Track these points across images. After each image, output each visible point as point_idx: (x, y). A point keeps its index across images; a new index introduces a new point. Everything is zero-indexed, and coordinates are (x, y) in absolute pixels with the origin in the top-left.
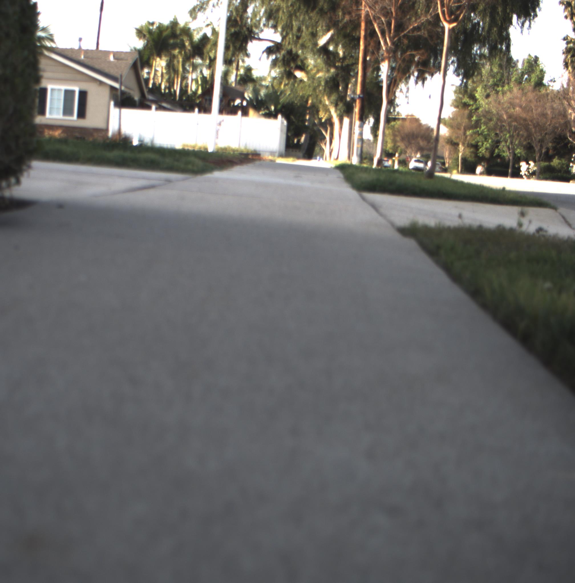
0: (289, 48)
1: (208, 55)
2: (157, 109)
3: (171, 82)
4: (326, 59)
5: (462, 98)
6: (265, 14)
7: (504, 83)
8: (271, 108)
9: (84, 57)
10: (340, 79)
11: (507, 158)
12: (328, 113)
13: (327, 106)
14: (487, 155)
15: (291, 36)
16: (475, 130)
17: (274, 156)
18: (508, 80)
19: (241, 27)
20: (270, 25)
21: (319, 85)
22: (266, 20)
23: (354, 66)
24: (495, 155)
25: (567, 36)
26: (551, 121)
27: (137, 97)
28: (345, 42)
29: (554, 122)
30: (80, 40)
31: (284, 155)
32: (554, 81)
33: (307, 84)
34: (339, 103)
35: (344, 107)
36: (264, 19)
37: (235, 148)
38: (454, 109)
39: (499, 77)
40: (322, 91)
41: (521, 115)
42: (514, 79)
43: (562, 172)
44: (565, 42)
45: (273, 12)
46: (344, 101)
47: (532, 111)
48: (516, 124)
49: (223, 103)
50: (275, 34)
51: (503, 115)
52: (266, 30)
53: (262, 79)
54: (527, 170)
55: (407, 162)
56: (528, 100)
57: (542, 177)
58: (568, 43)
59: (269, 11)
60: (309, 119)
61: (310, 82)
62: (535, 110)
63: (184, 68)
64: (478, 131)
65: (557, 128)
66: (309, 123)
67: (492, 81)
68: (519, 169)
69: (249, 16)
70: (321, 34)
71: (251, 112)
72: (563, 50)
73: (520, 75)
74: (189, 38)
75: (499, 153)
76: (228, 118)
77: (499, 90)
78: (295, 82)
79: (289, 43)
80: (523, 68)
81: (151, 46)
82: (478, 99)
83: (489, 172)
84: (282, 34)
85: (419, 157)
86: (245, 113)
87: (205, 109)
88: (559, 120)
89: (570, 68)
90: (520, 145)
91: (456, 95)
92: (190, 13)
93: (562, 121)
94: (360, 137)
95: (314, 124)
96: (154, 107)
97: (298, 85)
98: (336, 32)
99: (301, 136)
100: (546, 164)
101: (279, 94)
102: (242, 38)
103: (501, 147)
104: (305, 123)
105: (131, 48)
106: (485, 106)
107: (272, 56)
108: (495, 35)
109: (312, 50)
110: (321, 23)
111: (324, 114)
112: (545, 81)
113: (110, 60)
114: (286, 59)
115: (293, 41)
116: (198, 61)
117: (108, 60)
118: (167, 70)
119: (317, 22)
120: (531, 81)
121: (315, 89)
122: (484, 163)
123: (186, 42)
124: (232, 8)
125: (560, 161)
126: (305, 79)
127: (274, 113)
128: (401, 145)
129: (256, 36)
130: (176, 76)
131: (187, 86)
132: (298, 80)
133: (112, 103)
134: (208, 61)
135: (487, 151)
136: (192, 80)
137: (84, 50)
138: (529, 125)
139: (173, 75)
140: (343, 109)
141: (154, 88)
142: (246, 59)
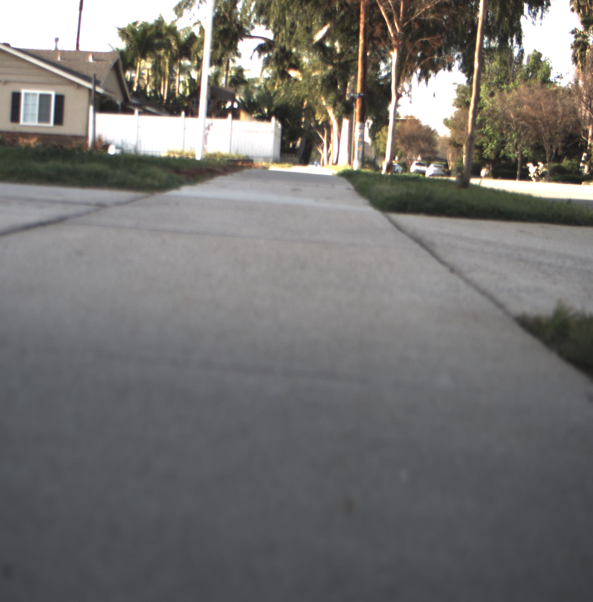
0: (283, 45)
1: (195, 56)
2: (140, 113)
3: (157, 86)
4: (322, 56)
5: (465, 97)
6: (256, 10)
7: (508, 80)
8: (264, 111)
9: (61, 59)
10: (338, 77)
11: (513, 159)
12: (324, 115)
13: (324, 106)
14: (493, 157)
15: (284, 31)
16: (479, 131)
17: (268, 162)
18: (513, 77)
19: (230, 24)
20: (261, 22)
21: (316, 84)
22: (256, 16)
23: (353, 63)
24: (500, 156)
25: (576, 29)
26: (562, 120)
27: (119, 102)
28: (343, 37)
29: (565, 120)
30: (57, 40)
31: (279, 161)
32: (562, 78)
33: (302, 83)
34: (337, 103)
35: (343, 107)
36: (255, 15)
37: (226, 153)
38: (456, 109)
39: (503, 74)
40: (319, 91)
41: (530, 113)
42: (519, 76)
43: (573, 173)
44: (574, 35)
45: (265, 7)
46: (343, 101)
47: (541, 108)
48: (524, 123)
49: (211, 106)
50: (267, 31)
51: (510, 113)
52: (257, 26)
53: (254, 81)
54: (536, 172)
55: (408, 166)
56: (536, 97)
57: (552, 179)
58: (576, 37)
59: (260, 5)
60: (305, 121)
61: (305, 81)
62: (544, 108)
63: (172, 71)
64: (483, 132)
65: (569, 127)
66: (305, 126)
67: (496, 78)
68: (527, 171)
69: (238, 12)
70: (316, 28)
71: (243, 115)
72: (571, 44)
73: (525, 72)
74: (175, 38)
75: (505, 154)
76: (217, 123)
77: (504, 87)
78: (289, 81)
79: (282, 40)
80: (529, 64)
81: (135, 46)
82: (482, 98)
83: (495, 175)
84: (274, 31)
85: (420, 160)
86: (236, 116)
87: (192, 112)
88: (570, 118)
89: (579, 63)
90: (528, 145)
91: (458, 94)
92: (175, 10)
93: (574, 119)
94: (361, 140)
95: (310, 127)
96: (137, 111)
97: (293, 84)
98: (333, 26)
99: (297, 140)
100: (556, 164)
101: (272, 95)
102: (231, 36)
103: (507, 148)
104: (300, 125)
105: (113, 49)
106: (489, 105)
107: (264, 55)
108: (506, 26)
109: (307, 47)
110: (316, 16)
111: (320, 116)
112: (552, 78)
113: (89, 61)
114: (279, 57)
115: (286, 37)
116: (186, 62)
117: (87, 62)
118: (154, 72)
119: (313, 15)
120: (537, 78)
121: (310, 89)
122: (489, 165)
123: (173, 42)
124: (220, 4)
125: (571, 162)
126: (300, 79)
127: (267, 116)
128: (402, 148)
129: (246, 34)
130: (163, 79)
131: (174, 90)
132: (292, 79)
133: (91, 108)
134: (196, 62)
135: (492, 153)
136: (179, 82)
137: (60, 51)
138: (538, 123)
139: (159, 77)
140: (342, 110)
141: (139, 91)
142: (236, 58)
